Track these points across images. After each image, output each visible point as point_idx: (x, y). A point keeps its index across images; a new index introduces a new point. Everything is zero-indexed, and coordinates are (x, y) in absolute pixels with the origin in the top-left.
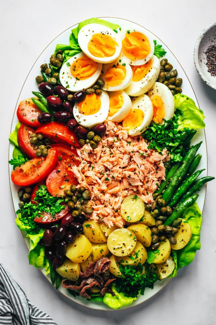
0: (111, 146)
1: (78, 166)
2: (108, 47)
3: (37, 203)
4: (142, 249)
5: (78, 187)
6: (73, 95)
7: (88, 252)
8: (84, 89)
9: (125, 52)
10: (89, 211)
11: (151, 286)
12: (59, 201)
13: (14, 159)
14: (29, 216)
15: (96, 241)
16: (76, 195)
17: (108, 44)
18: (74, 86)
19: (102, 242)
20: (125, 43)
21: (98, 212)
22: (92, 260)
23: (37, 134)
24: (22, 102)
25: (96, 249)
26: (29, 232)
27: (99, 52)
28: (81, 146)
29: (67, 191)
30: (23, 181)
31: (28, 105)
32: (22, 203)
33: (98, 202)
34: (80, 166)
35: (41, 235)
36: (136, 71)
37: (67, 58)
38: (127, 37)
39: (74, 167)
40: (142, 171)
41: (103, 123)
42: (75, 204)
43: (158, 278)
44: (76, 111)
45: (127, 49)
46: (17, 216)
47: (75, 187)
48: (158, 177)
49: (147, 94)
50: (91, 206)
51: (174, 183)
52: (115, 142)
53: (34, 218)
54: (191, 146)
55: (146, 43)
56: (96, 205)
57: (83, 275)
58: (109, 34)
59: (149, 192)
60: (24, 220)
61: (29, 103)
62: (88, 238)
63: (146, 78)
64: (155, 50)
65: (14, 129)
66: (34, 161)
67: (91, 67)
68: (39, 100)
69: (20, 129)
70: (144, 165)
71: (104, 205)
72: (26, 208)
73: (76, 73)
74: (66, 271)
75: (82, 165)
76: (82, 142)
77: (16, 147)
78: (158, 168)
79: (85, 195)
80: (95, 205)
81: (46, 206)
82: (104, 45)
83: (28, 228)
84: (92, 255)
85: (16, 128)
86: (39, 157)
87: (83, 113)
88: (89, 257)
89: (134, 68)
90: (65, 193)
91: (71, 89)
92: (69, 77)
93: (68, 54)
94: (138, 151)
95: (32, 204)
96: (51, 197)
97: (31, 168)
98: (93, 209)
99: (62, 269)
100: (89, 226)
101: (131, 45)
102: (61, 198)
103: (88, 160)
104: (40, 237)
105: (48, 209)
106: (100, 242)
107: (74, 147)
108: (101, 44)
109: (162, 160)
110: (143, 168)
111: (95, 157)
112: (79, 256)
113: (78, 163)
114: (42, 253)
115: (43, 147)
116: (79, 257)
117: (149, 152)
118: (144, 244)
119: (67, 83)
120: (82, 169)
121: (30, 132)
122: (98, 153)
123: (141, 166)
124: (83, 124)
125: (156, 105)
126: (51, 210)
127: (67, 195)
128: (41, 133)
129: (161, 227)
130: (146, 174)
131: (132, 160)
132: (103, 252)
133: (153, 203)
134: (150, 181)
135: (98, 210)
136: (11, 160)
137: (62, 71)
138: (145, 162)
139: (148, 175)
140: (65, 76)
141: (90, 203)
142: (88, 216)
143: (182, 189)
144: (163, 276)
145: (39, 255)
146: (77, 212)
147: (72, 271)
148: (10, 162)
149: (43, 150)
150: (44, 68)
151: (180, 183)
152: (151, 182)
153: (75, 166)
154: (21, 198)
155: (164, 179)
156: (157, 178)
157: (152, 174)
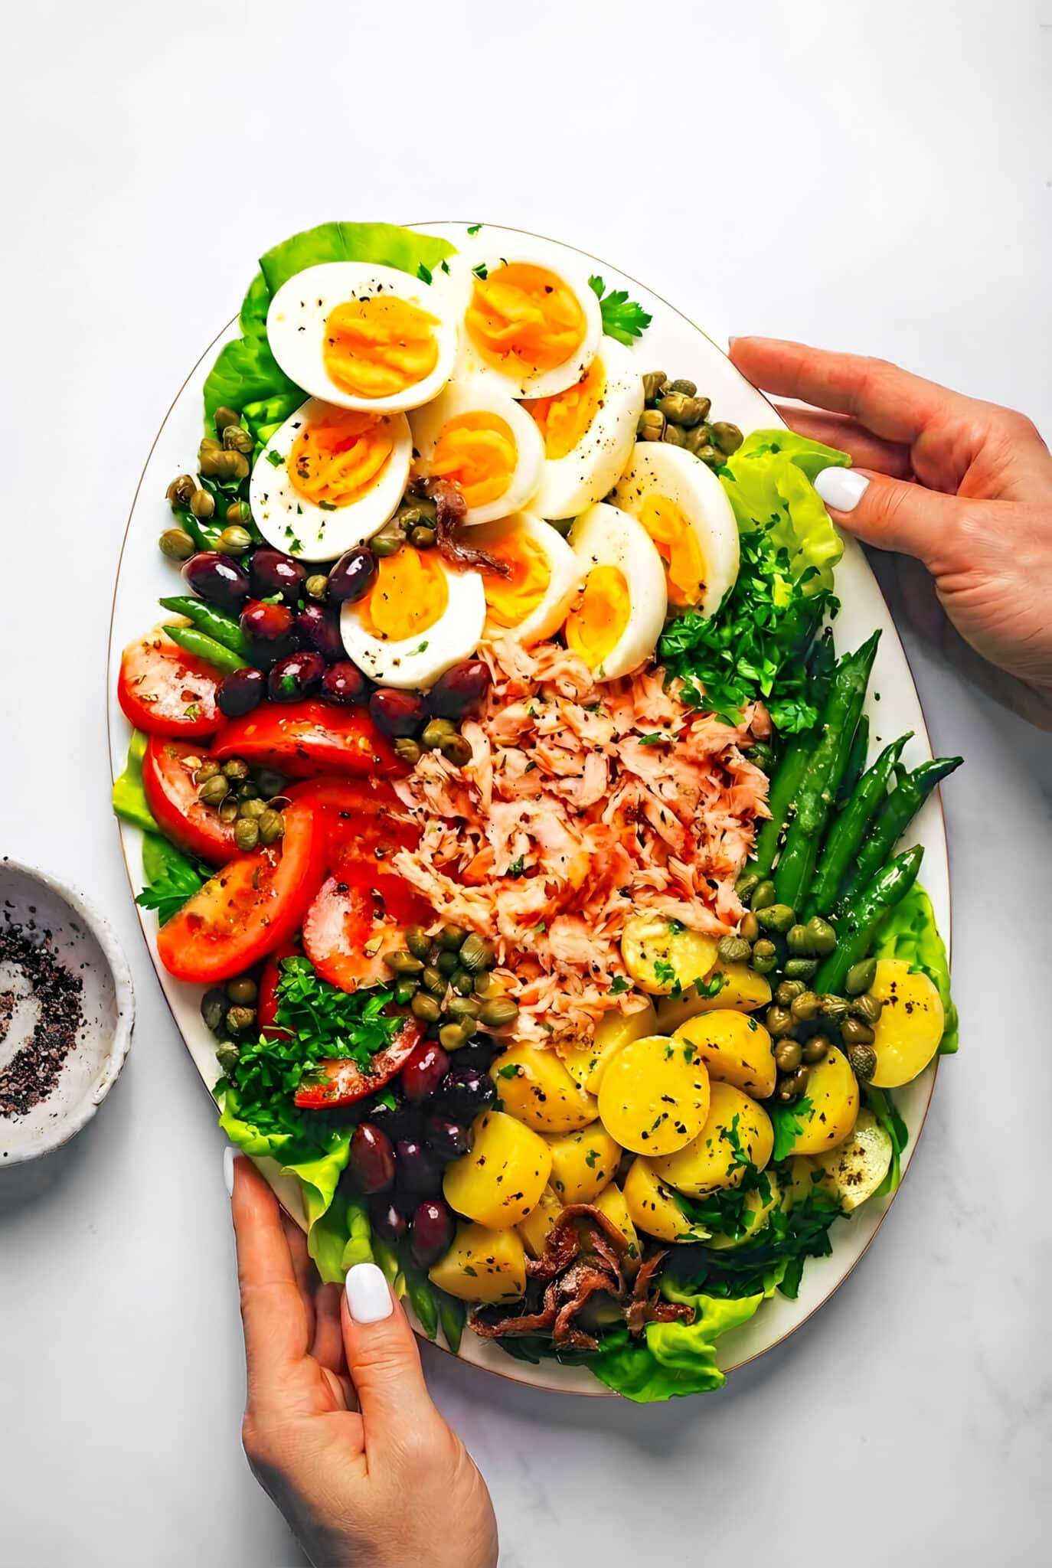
0: (525, 739)
1: (413, 847)
2: (402, 342)
3: (290, 1032)
4: (746, 1107)
5: (435, 929)
6: (326, 574)
7: (537, 1173)
8: (362, 542)
9: (489, 354)
10: (501, 1011)
11: (821, 1248)
12: (376, 1005)
13: (155, 884)
14: (269, 1093)
15: (559, 1125)
16: (434, 962)
17: (398, 331)
18: (321, 536)
19: (583, 1123)
20: (478, 318)
21: (541, 1007)
22: (562, 1201)
23: (222, 762)
24: (131, 649)
25: (570, 1157)
26: (286, 1155)
27: (375, 375)
28: (407, 767)
29: (395, 954)
30: (212, 960)
31: (155, 655)
32: (229, 1046)
33: (526, 970)
34: (422, 844)
35: (340, 1155)
36: (550, 421)
37: (265, 431)
38: (482, 290)
39: (399, 855)
40: (670, 805)
41: (475, 656)
42: (441, 997)
43: (837, 1207)
44: (354, 636)
45: (492, 340)
46: (222, 1106)
47: (424, 934)
48: (738, 812)
49: (612, 497)
50: (506, 990)
51: (806, 820)
52: (537, 717)
53: (292, 1094)
54: (839, 656)
55: (560, 298)
56: (524, 982)
57: (541, 1270)
58: (387, 291)
59: (717, 881)
60: (254, 1113)
61: (158, 646)
62: (524, 1120)
63: (594, 433)
64: (604, 318)
65: (122, 764)
66: (238, 874)
67: (369, 447)
68: (194, 627)
69: (147, 758)
70: (671, 778)
71: (555, 976)
72: (249, 1065)
73: (314, 485)
74: (470, 1271)
75: (430, 840)
76: (405, 753)
77: (150, 834)
78: (729, 779)
79: (468, 955)
80: (520, 984)
81: (327, 1038)
82: (386, 340)
83: (280, 1139)
84: (555, 1183)
85: (132, 758)
86: (252, 852)
87: (385, 637)
88: (546, 1194)
89: (540, 409)
90: (389, 965)
91: (312, 552)
92: (290, 508)
93: (262, 418)
94: (633, 732)
95: (268, 1041)
96: (341, 997)
97: (231, 903)
98: (517, 1001)
99: (452, 1268)
100: (514, 1072)
101: (504, 322)
102: (377, 990)
103: (451, 813)
104: (336, 1164)
105: (341, 1044)
106: (575, 1123)
107: (381, 777)
108: (372, 343)
109: (737, 745)
110: (670, 792)
111: (473, 797)
112: (505, 1199)
113: (411, 838)
114: (359, 1228)
115: (257, 806)
116: (506, 1204)
117: (678, 725)
118: (747, 1088)
119: (289, 531)
120: (433, 856)
121: (192, 761)
122: (482, 777)
123: (661, 786)
124: (394, 677)
125: (664, 536)
126: (351, 1046)
127: (399, 976)
128: (235, 757)
129: (804, 1002)
130: (691, 813)
131: (620, 773)
132: (597, 1160)
133: (745, 919)
134: (713, 837)
135: (536, 1002)
136: (142, 892)
137: (255, 490)
138: (672, 766)
139: (698, 814)
140: (275, 506)
141: (496, 981)
142: (502, 1033)
143: (846, 833)
144: (855, 1196)
145: (347, 1236)
146: (456, 1029)
147: (491, 1266)
148: (138, 900)
149: (259, 817)
150: (180, 499)
151: (833, 814)
152: (718, 838)
153: (401, 852)
154: (221, 1032)
155: (764, 811)
156: (737, 818)
157: (713, 807)
